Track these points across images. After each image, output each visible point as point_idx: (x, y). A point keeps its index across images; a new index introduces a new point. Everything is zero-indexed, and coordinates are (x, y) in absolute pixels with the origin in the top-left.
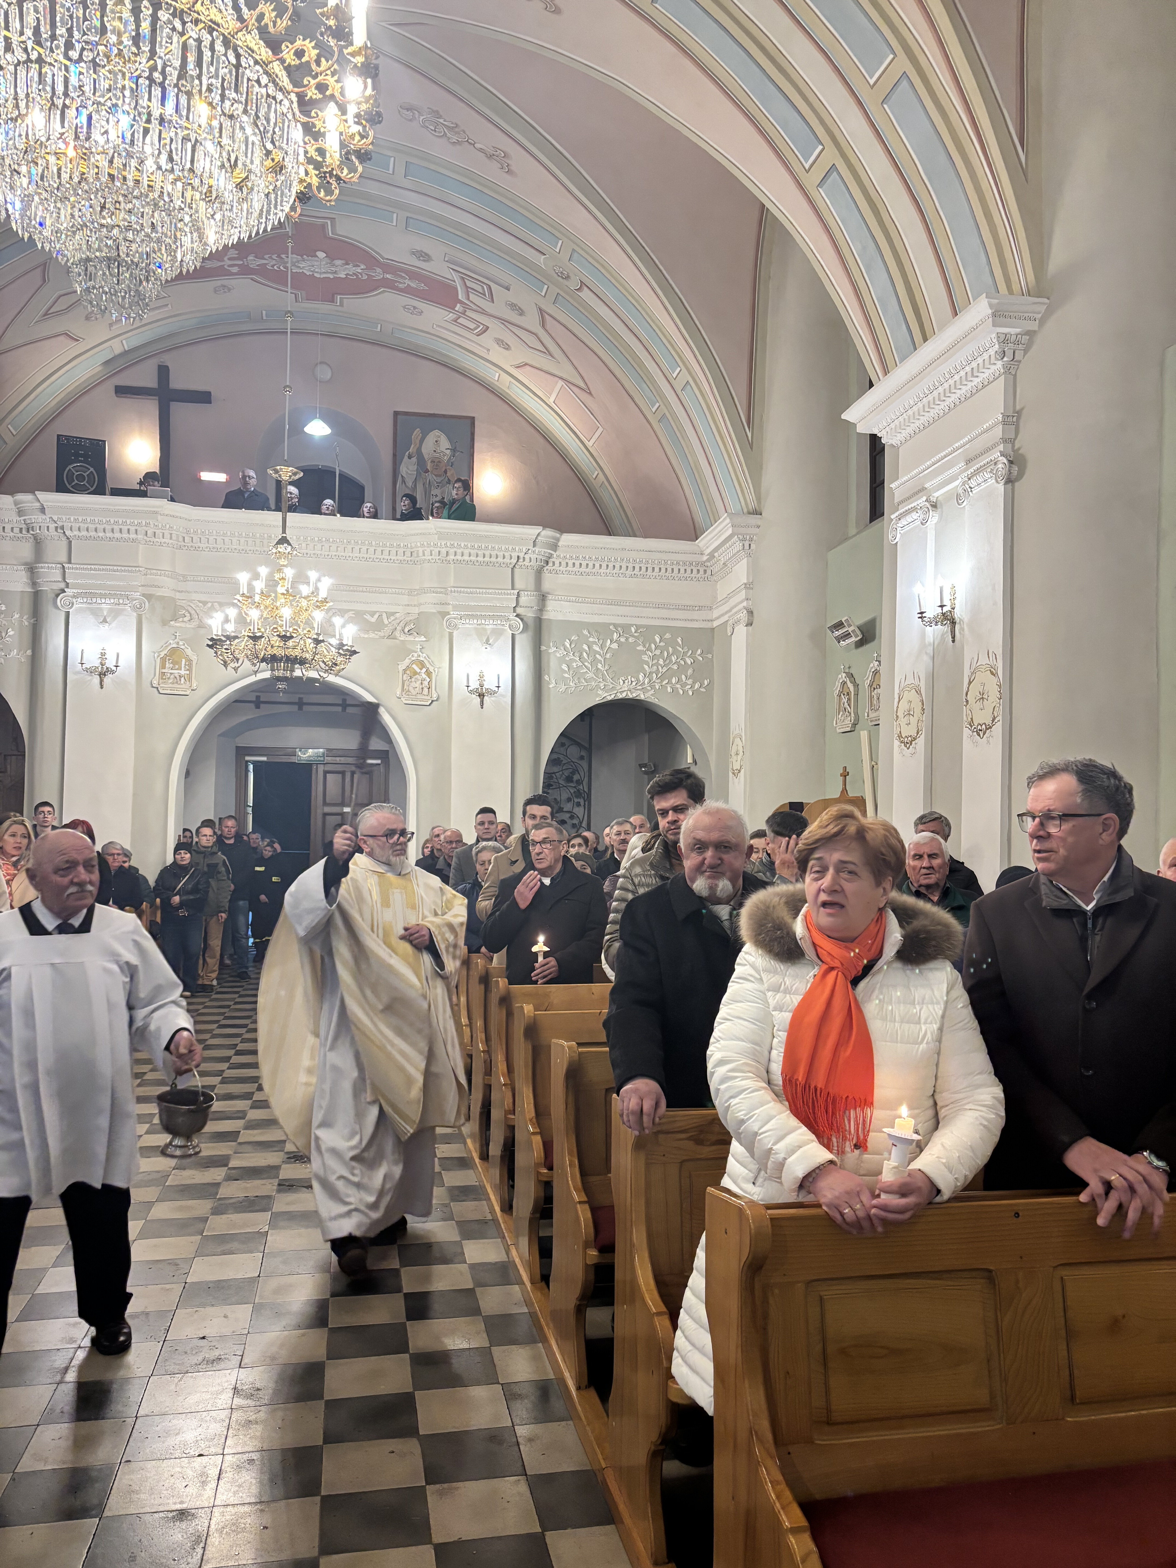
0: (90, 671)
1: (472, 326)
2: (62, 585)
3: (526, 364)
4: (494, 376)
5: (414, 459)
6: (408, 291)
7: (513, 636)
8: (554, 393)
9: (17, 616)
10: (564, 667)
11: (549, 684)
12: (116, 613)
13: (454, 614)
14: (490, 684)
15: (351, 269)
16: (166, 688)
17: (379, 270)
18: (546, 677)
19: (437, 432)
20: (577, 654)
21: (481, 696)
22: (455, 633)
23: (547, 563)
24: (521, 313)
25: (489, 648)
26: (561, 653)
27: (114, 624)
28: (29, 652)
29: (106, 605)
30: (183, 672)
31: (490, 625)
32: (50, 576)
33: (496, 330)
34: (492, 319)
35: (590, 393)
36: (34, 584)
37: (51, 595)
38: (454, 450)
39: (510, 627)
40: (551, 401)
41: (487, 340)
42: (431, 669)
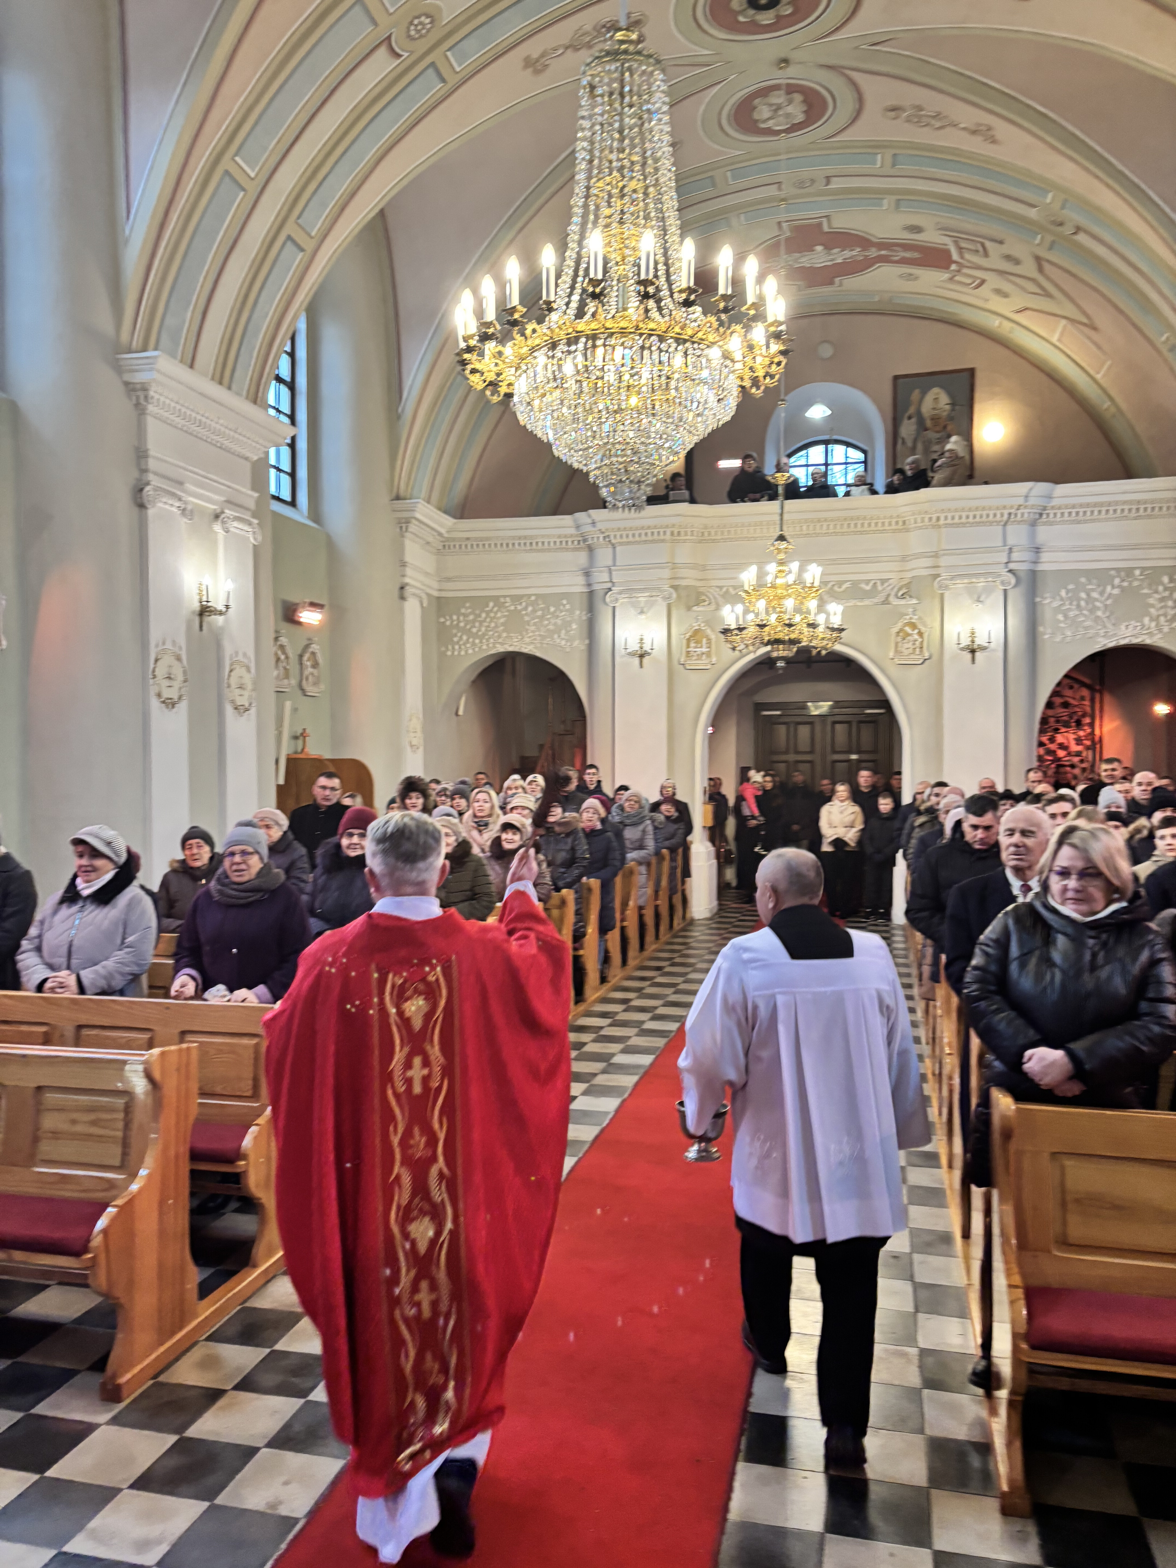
0: (632, 654)
1: (969, 281)
2: (609, 585)
3: (1026, 309)
4: (994, 324)
5: (913, 420)
6: (904, 261)
7: (1005, 591)
8: (1056, 332)
9: (578, 612)
10: (1060, 617)
11: (1045, 634)
12: (651, 604)
13: (944, 575)
14: (980, 641)
15: (847, 254)
16: (693, 663)
17: (874, 249)
18: (1041, 629)
19: (936, 390)
20: (1075, 603)
21: (973, 651)
22: (947, 594)
23: (1041, 515)
24: (1017, 262)
25: (980, 605)
26: (1056, 604)
27: (649, 614)
28: (587, 642)
29: (642, 598)
30: (704, 650)
31: (981, 583)
32: (601, 578)
33: (993, 281)
34: (989, 273)
35: (1095, 329)
36: (589, 585)
37: (601, 593)
38: (953, 404)
39: (1003, 583)
40: (1054, 339)
41: (984, 290)
42: (923, 629)
